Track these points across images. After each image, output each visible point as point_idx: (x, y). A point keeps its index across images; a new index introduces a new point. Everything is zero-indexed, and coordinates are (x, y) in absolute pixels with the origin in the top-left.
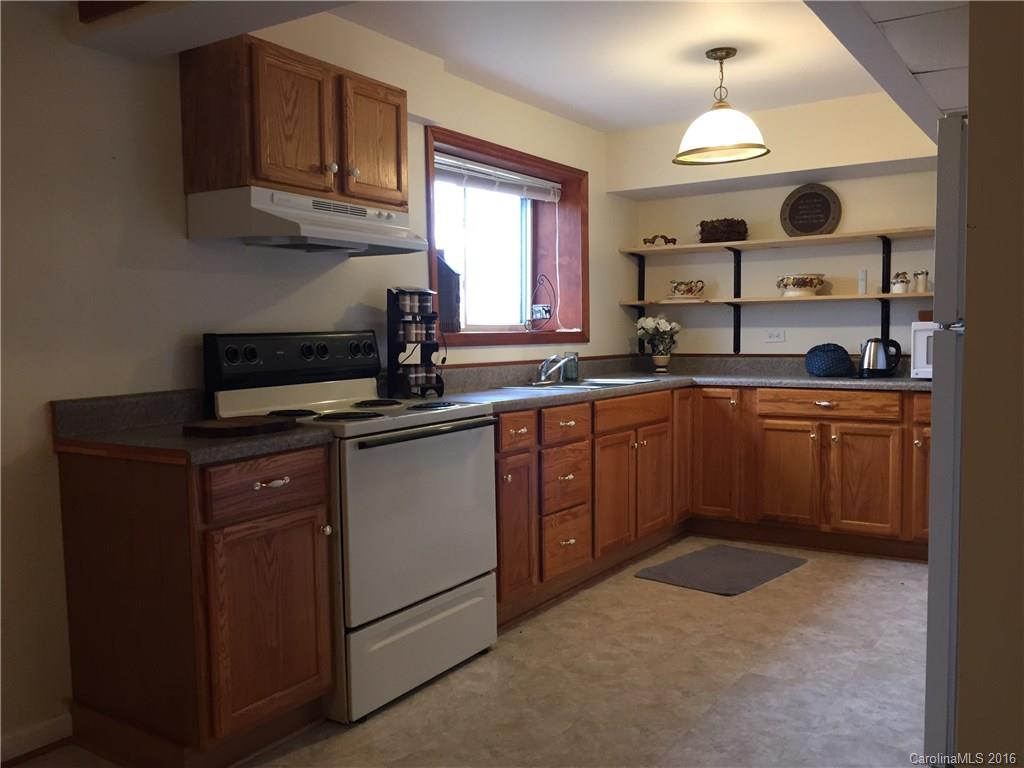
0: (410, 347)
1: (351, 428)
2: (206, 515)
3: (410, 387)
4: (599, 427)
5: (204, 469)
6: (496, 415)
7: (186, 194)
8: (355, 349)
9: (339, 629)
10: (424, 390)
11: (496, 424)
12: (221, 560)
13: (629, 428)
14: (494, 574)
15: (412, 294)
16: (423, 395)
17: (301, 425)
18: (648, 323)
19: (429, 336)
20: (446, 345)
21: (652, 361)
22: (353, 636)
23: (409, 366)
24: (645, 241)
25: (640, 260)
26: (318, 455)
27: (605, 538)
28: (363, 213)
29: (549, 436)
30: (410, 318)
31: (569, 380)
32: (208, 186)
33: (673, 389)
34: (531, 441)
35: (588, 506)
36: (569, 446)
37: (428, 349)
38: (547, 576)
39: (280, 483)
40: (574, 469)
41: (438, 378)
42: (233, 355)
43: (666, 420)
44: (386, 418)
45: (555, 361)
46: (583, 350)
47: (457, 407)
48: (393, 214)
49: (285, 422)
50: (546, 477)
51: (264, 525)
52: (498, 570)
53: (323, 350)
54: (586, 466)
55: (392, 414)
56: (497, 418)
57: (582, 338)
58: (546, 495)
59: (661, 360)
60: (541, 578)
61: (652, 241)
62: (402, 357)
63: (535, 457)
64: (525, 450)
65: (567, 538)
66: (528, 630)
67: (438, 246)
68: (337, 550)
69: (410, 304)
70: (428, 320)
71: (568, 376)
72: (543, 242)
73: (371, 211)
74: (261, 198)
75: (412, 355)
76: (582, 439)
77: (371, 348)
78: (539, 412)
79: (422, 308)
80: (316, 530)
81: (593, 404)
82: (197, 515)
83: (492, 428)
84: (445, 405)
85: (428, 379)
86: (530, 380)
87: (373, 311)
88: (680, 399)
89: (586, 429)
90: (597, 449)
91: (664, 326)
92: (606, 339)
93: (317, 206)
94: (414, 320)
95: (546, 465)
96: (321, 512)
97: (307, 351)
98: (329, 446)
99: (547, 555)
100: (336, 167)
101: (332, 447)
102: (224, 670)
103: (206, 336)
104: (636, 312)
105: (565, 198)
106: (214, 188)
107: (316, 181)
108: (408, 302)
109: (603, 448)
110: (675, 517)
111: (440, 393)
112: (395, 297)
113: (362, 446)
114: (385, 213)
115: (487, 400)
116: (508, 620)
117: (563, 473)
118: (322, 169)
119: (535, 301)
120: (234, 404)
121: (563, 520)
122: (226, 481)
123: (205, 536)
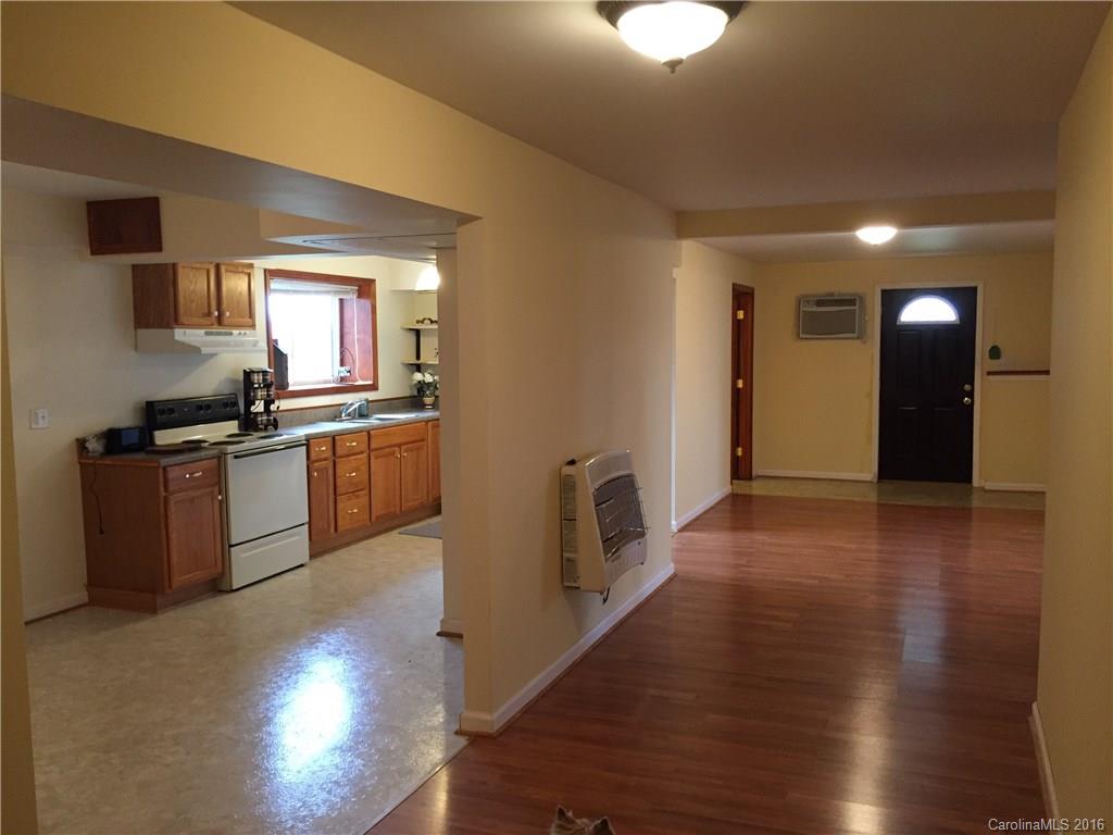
0: (257, 402)
1: (230, 448)
2: (166, 490)
3: (257, 425)
4: (373, 446)
5: (164, 468)
6: (307, 440)
7: (136, 328)
8: (226, 405)
9: (227, 546)
10: (266, 427)
11: (308, 445)
12: (173, 508)
13: (395, 446)
14: (307, 526)
15: (258, 372)
16: (266, 429)
17: (204, 448)
18: (418, 376)
19: (268, 395)
20: (279, 398)
21: (423, 402)
22: (232, 549)
23: (257, 413)
24: (418, 322)
25: (418, 332)
26: (215, 461)
27: (378, 510)
28: (231, 334)
29: (339, 451)
30: (256, 386)
31: (362, 416)
32: (148, 326)
33: (427, 421)
34: (329, 454)
35: (366, 491)
36: (353, 457)
37: (268, 403)
38: (340, 529)
39: (197, 475)
40: (357, 469)
41: (275, 420)
42: (162, 412)
43: (422, 440)
44: (246, 444)
45: (352, 404)
46: (371, 396)
47: (285, 437)
48: (247, 332)
49: (194, 446)
50: (338, 474)
51: (191, 494)
52: (310, 523)
53: (208, 407)
54: (364, 468)
55: (250, 441)
56: (308, 442)
57: (374, 387)
58: (338, 484)
59: (428, 400)
60: (336, 530)
61: (422, 322)
62: (252, 408)
63: (331, 465)
64: (326, 459)
65: (351, 509)
66: (330, 559)
67: (274, 337)
68: (224, 507)
69: (257, 378)
70: (268, 386)
71: (362, 414)
72: (347, 324)
73: (235, 332)
74: (180, 334)
75: (259, 407)
76: (362, 453)
77: (235, 404)
78: (333, 438)
79: (264, 380)
80: (214, 498)
81: (369, 433)
82: (162, 488)
83: (304, 447)
84: (277, 435)
85: (268, 420)
86: (336, 417)
87: (235, 382)
88: (433, 427)
89: (364, 446)
90: (372, 458)
91: (429, 378)
92: (390, 387)
93: (207, 333)
94: (260, 387)
95: (338, 467)
96: (216, 489)
97: (200, 407)
98: (219, 457)
99: (340, 519)
100: (216, 313)
101: (221, 458)
102: (175, 558)
103: (147, 403)
104: (415, 368)
105: (360, 295)
106: (153, 327)
107: (206, 321)
108: (256, 377)
109: (377, 458)
110: (431, 499)
111: (276, 427)
112: (248, 374)
113: (236, 457)
114: (242, 332)
115: (302, 432)
116: (316, 553)
117: (349, 472)
118: (209, 314)
119: (342, 364)
120: (164, 437)
121: (349, 499)
122: (173, 473)
123: (166, 498)
